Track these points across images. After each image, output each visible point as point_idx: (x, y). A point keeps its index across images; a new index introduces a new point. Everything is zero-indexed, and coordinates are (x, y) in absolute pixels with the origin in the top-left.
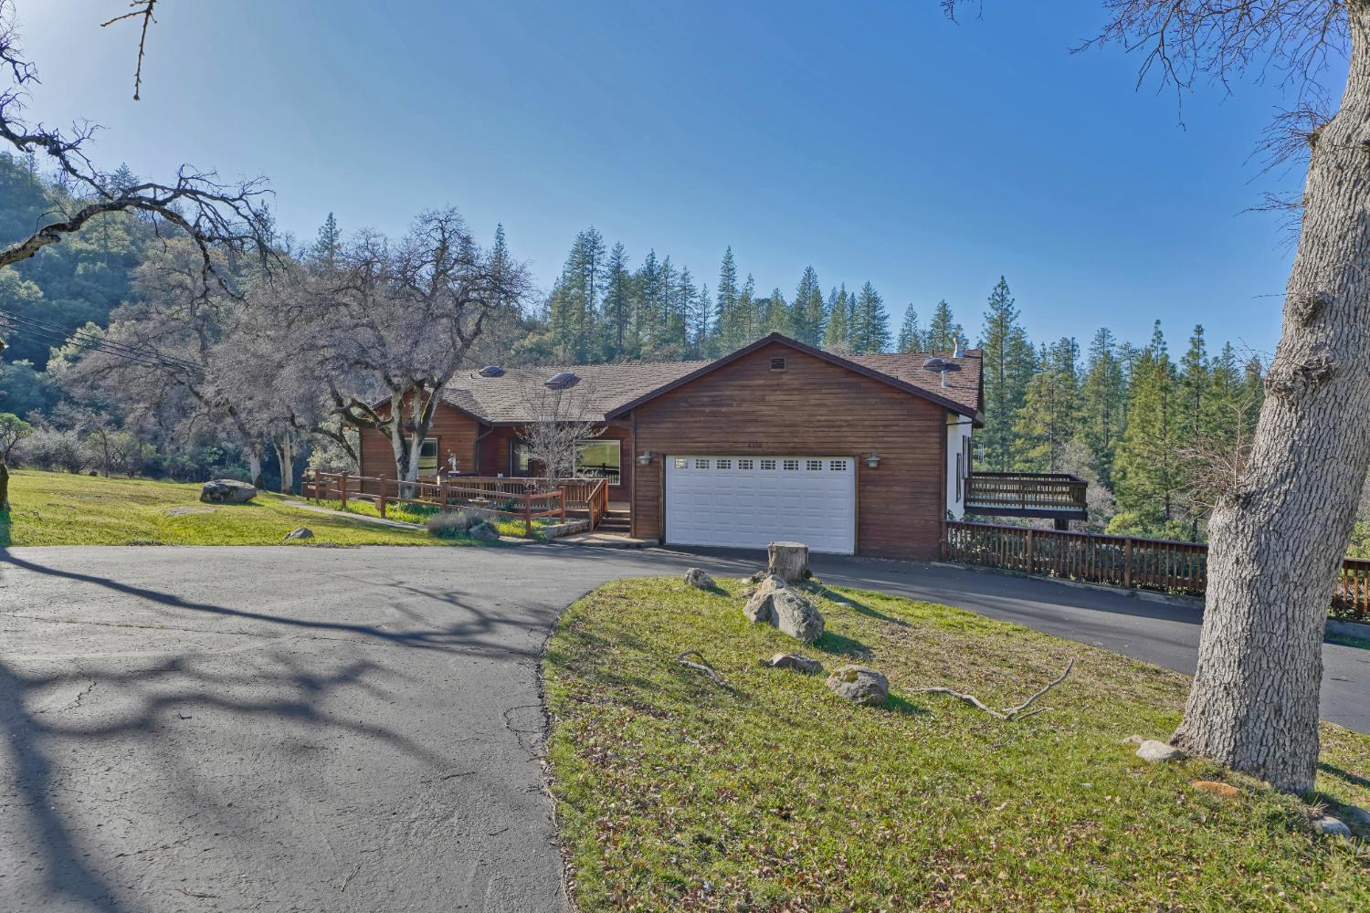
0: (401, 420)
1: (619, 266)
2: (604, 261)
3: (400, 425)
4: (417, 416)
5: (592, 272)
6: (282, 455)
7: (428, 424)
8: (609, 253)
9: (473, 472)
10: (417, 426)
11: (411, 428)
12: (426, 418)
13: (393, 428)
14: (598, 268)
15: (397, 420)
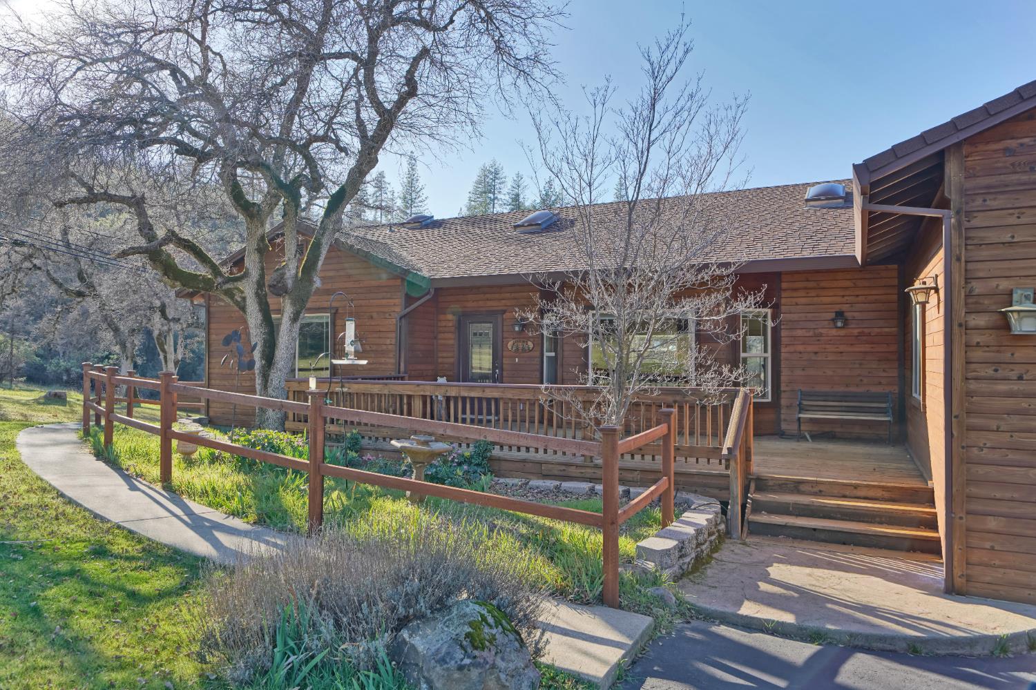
0: (262, 276)
1: (518, 195)
2: (505, 191)
3: (260, 284)
4: (291, 267)
5: (494, 199)
6: (165, 358)
7: (311, 282)
8: (509, 183)
9: (393, 374)
10: (290, 283)
11: (279, 289)
12: (309, 268)
13: (248, 288)
14: (499, 196)
15: (255, 274)
